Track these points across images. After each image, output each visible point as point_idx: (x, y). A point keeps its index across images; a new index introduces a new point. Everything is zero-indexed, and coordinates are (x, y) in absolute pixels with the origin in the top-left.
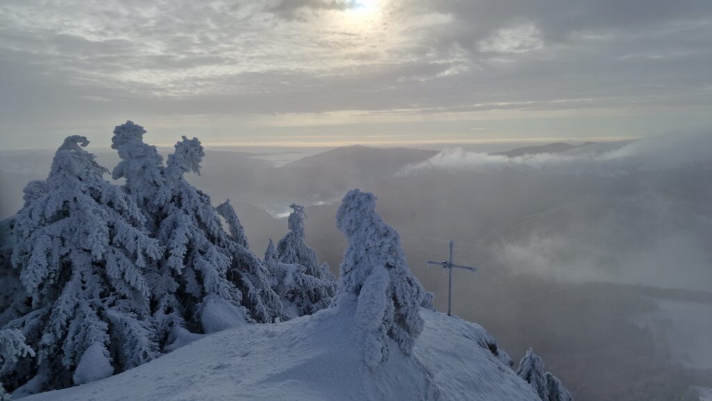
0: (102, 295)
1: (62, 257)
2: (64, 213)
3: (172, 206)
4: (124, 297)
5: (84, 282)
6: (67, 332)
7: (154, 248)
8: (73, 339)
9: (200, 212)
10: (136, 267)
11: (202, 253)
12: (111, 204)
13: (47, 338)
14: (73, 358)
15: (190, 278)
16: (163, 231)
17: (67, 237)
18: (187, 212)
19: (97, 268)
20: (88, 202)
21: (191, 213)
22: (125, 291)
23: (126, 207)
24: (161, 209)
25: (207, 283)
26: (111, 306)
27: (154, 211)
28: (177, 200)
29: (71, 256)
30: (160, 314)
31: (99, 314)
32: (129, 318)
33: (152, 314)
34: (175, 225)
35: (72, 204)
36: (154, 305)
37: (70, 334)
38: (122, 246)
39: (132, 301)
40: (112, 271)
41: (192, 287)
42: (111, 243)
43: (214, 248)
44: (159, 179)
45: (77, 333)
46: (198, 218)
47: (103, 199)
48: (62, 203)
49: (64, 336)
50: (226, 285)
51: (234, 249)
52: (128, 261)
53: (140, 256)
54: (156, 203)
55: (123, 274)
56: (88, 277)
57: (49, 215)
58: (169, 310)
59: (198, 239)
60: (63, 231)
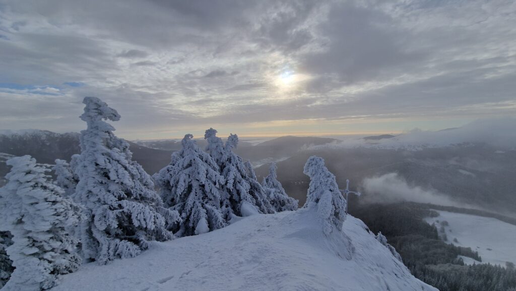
0: (203, 199)
1: (189, 182)
2: (190, 165)
3: (228, 162)
4: (211, 200)
5: (196, 193)
6: (191, 213)
7: (222, 180)
8: (194, 216)
9: (239, 165)
10: (216, 187)
11: (239, 183)
12: (206, 162)
13: (184, 215)
14: (193, 224)
15: (235, 193)
16: (224, 173)
17: (191, 175)
18: (233, 165)
19: (201, 187)
20: (199, 160)
21: (235, 165)
22: (211, 197)
23: (212, 163)
24: (223, 164)
25: (242, 196)
26: (206, 203)
27: (221, 164)
28: (229, 160)
29: (192, 182)
30: (224, 207)
31: (202, 206)
32: (214, 208)
33: (221, 207)
34: (229, 170)
35: (193, 161)
36: (221, 203)
37: (192, 214)
38: (210, 179)
39: (214, 202)
40: (207, 189)
41: (235, 197)
42: (206, 177)
43: (243, 180)
44: (223, 151)
45: (195, 214)
46: (237, 167)
47: (204, 160)
48: (189, 161)
49: (190, 214)
50: (249, 196)
51: (251, 181)
52: (213, 185)
53: (217, 183)
54: (222, 161)
55: (211, 190)
56: (198, 191)
57: (185, 165)
58: (227, 206)
59: (238, 177)
60: (190, 172)
